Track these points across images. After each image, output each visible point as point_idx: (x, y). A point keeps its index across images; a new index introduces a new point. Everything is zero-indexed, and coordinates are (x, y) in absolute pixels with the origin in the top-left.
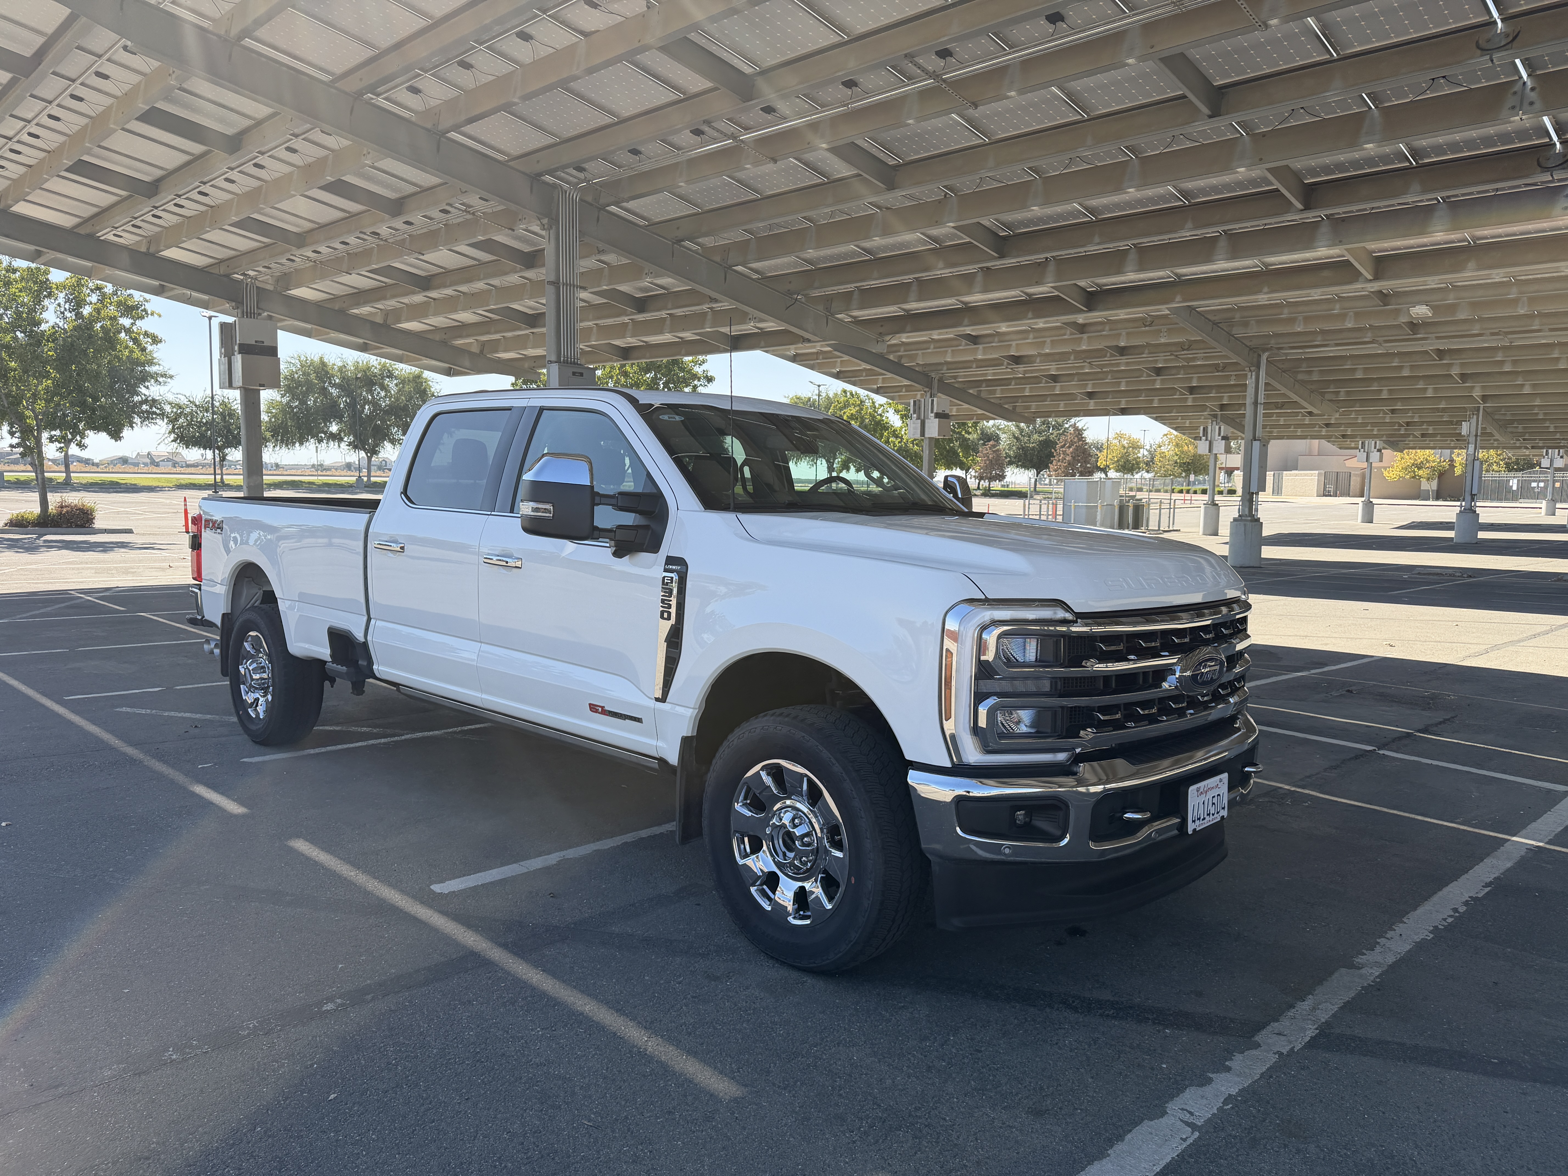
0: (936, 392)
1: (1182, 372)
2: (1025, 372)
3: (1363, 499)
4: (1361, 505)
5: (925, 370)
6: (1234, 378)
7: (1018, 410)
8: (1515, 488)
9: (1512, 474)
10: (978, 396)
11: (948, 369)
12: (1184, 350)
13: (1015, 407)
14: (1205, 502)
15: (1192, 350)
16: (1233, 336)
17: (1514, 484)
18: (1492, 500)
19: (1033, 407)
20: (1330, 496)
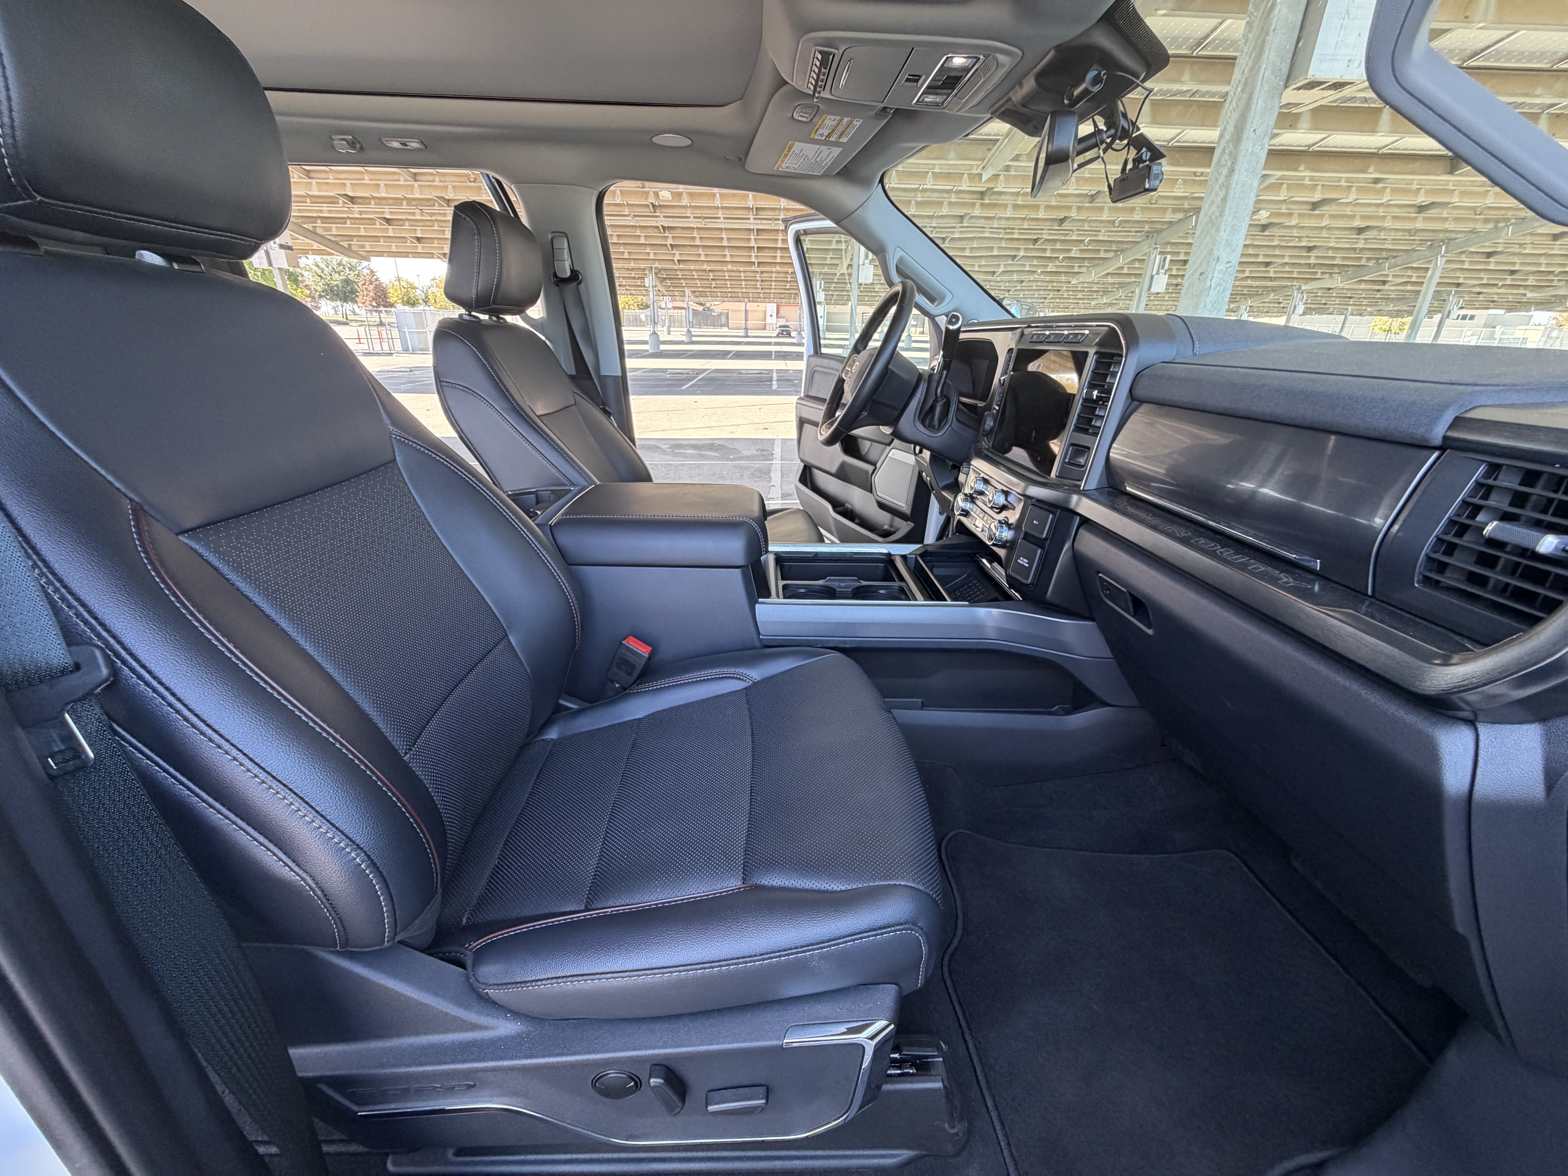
2: (361, 212)
7: (354, 248)
13: (350, 245)
19: (367, 246)
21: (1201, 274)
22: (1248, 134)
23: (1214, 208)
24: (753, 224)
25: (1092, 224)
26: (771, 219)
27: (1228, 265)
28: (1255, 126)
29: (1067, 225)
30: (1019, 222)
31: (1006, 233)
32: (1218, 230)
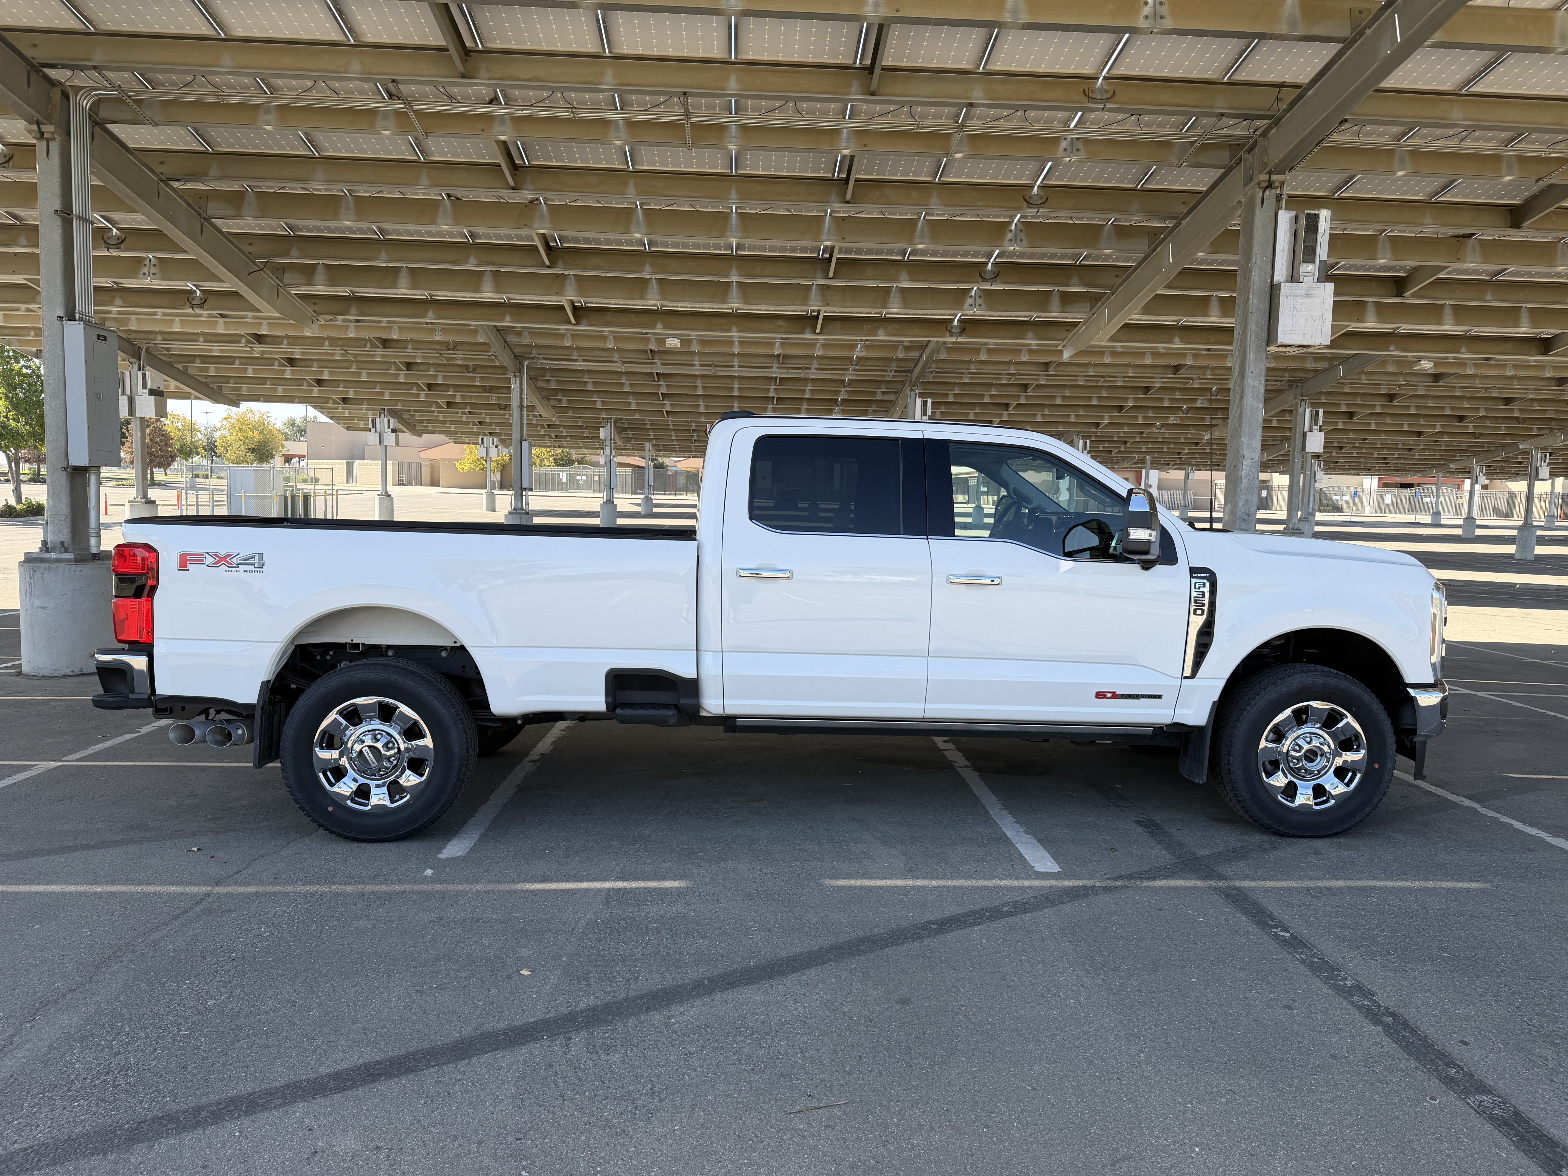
0: (145, 365)
1: (432, 369)
2: (263, 352)
3: (486, 491)
4: (484, 495)
5: (129, 337)
6: (479, 379)
7: (224, 391)
8: (564, 480)
9: (561, 468)
10: (185, 373)
11: (164, 340)
12: (449, 350)
13: (220, 388)
14: (379, 493)
15: (457, 350)
16: (507, 343)
17: (563, 477)
18: (547, 490)
19: (244, 388)
20: (404, 485)
21: (1235, 466)
22: (1248, 374)
23: (1235, 420)
24: (775, 372)
25: (1217, 371)
26: (800, 368)
27: (1252, 461)
28: (1251, 369)
29: (1182, 373)
30: (1121, 369)
31: (1105, 381)
32: (1240, 437)
